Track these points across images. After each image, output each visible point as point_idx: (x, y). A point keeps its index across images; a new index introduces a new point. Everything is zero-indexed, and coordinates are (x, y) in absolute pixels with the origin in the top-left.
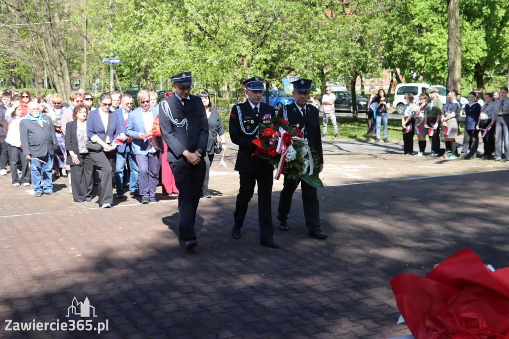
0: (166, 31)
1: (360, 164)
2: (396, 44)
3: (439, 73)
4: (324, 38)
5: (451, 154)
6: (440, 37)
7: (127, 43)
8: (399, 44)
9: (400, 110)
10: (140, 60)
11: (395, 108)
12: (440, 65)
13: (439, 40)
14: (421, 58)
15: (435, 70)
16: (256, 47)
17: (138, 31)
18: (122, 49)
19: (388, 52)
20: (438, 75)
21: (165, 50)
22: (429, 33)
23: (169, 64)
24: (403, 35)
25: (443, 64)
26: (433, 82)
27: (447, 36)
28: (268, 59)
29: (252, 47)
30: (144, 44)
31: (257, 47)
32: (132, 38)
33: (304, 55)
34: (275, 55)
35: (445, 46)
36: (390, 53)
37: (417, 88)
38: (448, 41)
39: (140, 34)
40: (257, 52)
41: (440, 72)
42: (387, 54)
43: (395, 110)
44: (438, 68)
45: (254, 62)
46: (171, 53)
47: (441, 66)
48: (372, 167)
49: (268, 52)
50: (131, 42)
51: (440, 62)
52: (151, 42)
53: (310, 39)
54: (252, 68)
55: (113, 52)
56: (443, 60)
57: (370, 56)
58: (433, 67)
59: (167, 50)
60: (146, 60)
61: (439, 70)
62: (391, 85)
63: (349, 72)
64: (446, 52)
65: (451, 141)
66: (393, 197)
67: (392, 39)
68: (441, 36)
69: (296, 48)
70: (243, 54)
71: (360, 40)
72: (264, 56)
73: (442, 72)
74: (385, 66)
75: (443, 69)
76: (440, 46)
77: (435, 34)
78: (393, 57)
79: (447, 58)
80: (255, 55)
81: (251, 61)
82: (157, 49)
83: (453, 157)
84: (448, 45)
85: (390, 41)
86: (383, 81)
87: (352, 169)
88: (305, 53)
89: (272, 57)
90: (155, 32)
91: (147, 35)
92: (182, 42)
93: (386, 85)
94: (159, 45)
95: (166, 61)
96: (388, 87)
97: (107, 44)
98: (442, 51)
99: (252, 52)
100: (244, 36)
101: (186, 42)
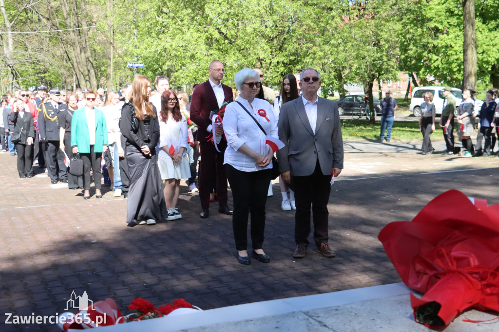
0: (187, 36)
1: (376, 161)
2: (411, 47)
3: (455, 75)
4: (340, 41)
5: (467, 152)
6: (456, 40)
7: (150, 47)
8: (414, 46)
9: (417, 113)
10: (164, 64)
11: (411, 111)
12: (456, 67)
13: (455, 41)
14: (437, 60)
15: (451, 72)
16: (274, 50)
17: (160, 36)
18: (145, 53)
19: (404, 54)
20: (455, 77)
21: (187, 54)
22: (445, 35)
23: (191, 68)
24: (418, 38)
25: (459, 65)
26: (449, 83)
27: (463, 38)
28: (285, 61)
29: (270, 50)
30: (166, 48)
31: (276, 51)
32: (155, 43)
33: (321, 58)
34: (292, 58)
35: (462, 48)
36: (406, 55)
37: (434, 91)
38: (464, 42)
39: (163, 39)
40: (276, 56)
41: (456, 73)
42: (403, 57)
43: (412, 113)
44: (455, 70)
45: (272, 65)
46: (192, 57)
47: (458, 68)
48: (387, 164)
49: (286, 55)
50: (154, 46)
51: (457, 64)
52: (173, 47)
53: (327, 42)
54: (270, 70)
55: (137, 57)
56: (459, 62)
57: (385, 59)
58: (449, 69)
59: (189, 54)
60: (168, 63)
61: (456, 71)
62: (408, 90)
63: (366, 74)
64: (462, 54)
65: (466, 138)
66: (407, 190)
67: (407, 41)
68: (457, 38)
69: (312, 51)
70: (261, 57)
71: (377, 44)
72: (281, 59)
73: (459, 74)
74: (401, 69)
75: (459, 71)
76: (456, 48)
77: (451, 36)
78: (409, 60)
79: (463, 60)
80: (273, 58)
81: (270, 64)
82: (179, 53)
83: (469, 155)
84: (463, 47)
85: (405, 43)
86: (401, 86)
87: (367, 166)
88: (322, 56)
89: (290, 60)
90: (177, 37)
91: (169, 39)
92: (203, 46)
93: (404, 90)
94: (181, 49)
95: (188, 65)
96: (405, 92)
97: (131, 49)
98: (458, 53)
99: (271, 56)
100: (263, 40)
101: (207, 46)
